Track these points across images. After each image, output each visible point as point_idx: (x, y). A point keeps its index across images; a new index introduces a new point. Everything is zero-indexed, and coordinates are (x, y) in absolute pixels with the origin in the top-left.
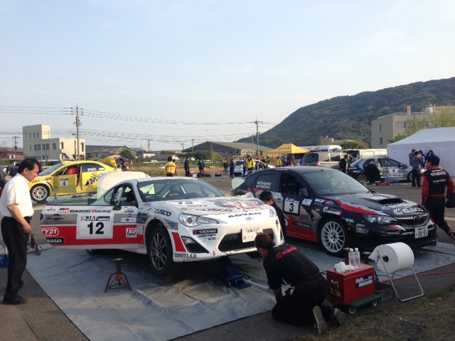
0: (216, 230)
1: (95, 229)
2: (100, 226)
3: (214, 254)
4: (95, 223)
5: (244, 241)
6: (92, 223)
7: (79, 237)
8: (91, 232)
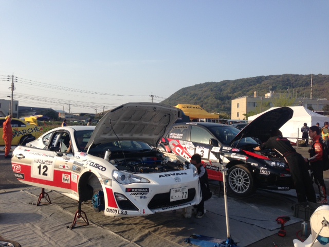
0: (148, 189)
1: (42, 171)
2: (45, 168)
3: (144, 212)
4: (42, 166)
5: (172, 200)
6: (40, 166)
7: (32, 176)
8: (40, 173)
